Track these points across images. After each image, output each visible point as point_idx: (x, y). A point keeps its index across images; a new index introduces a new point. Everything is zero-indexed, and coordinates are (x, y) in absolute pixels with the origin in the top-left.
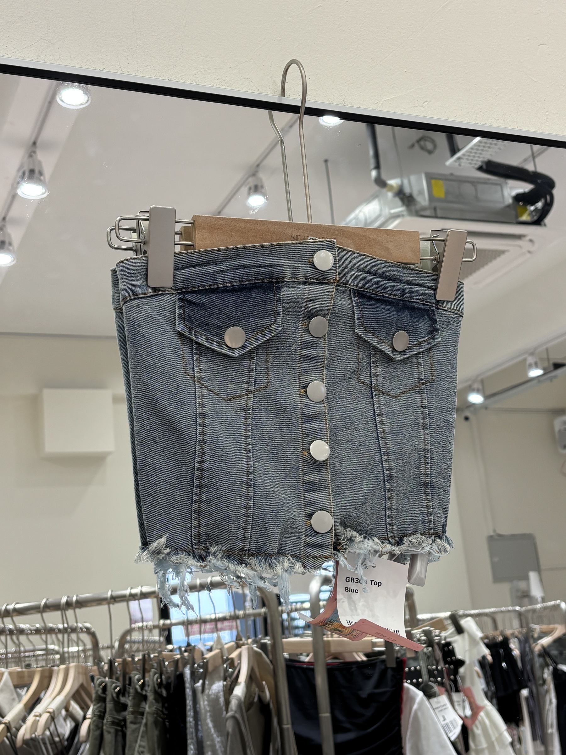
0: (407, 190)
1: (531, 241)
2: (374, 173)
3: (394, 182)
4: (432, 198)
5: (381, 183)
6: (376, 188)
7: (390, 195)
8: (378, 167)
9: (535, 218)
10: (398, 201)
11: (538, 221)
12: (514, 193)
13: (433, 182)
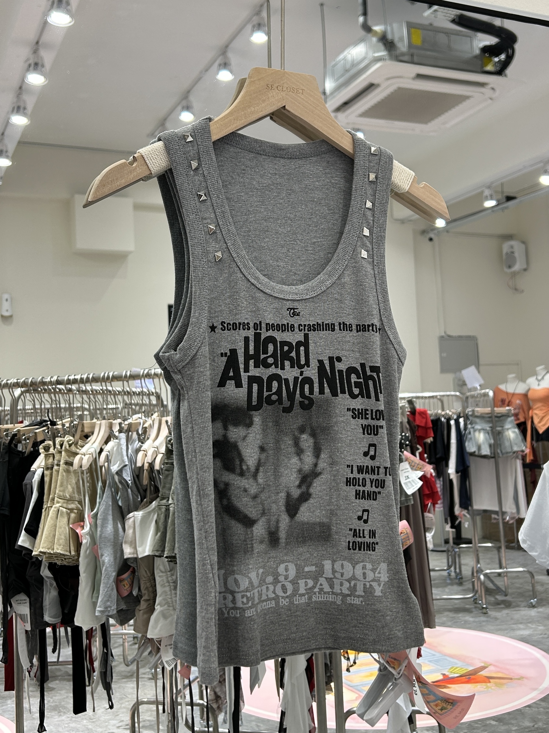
0: (389, 37)
1: (493, 89)
2: (361, 19)
3: (378, 28)
4: (410, 45)
5: (367, 28)
6: (362, 33)
7: (374, 39)
8: (365, 14)
9: (498, 68)
10: (381, 46)
11: (500, 71)
12: (482, 44)
13: (413, 30)
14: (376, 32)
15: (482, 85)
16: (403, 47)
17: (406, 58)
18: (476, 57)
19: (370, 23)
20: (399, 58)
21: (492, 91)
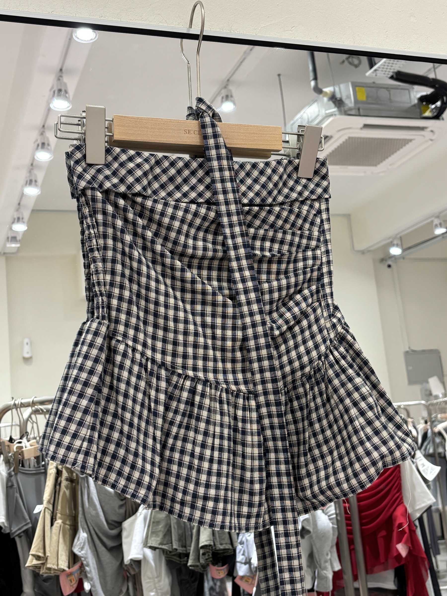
0: (338, 96)
1: (432, 131)
2: (313, 83)
3: (328, 90)
4: (356, 101)
5: (318, 90)
6: (315, 95)
7: (325, 99)
8: (315, 78)
9: (435, 114)
10: (331, 103)
11: (438, 116)
12: (419, 95)
13: (357, 88)
14: (326, 93)
15: (422, 129)
16: (350, 103)
17: (353, 112)
18: (414, 105)
19: (320, 86)
20: (347, 113)
21: (431, 134)
